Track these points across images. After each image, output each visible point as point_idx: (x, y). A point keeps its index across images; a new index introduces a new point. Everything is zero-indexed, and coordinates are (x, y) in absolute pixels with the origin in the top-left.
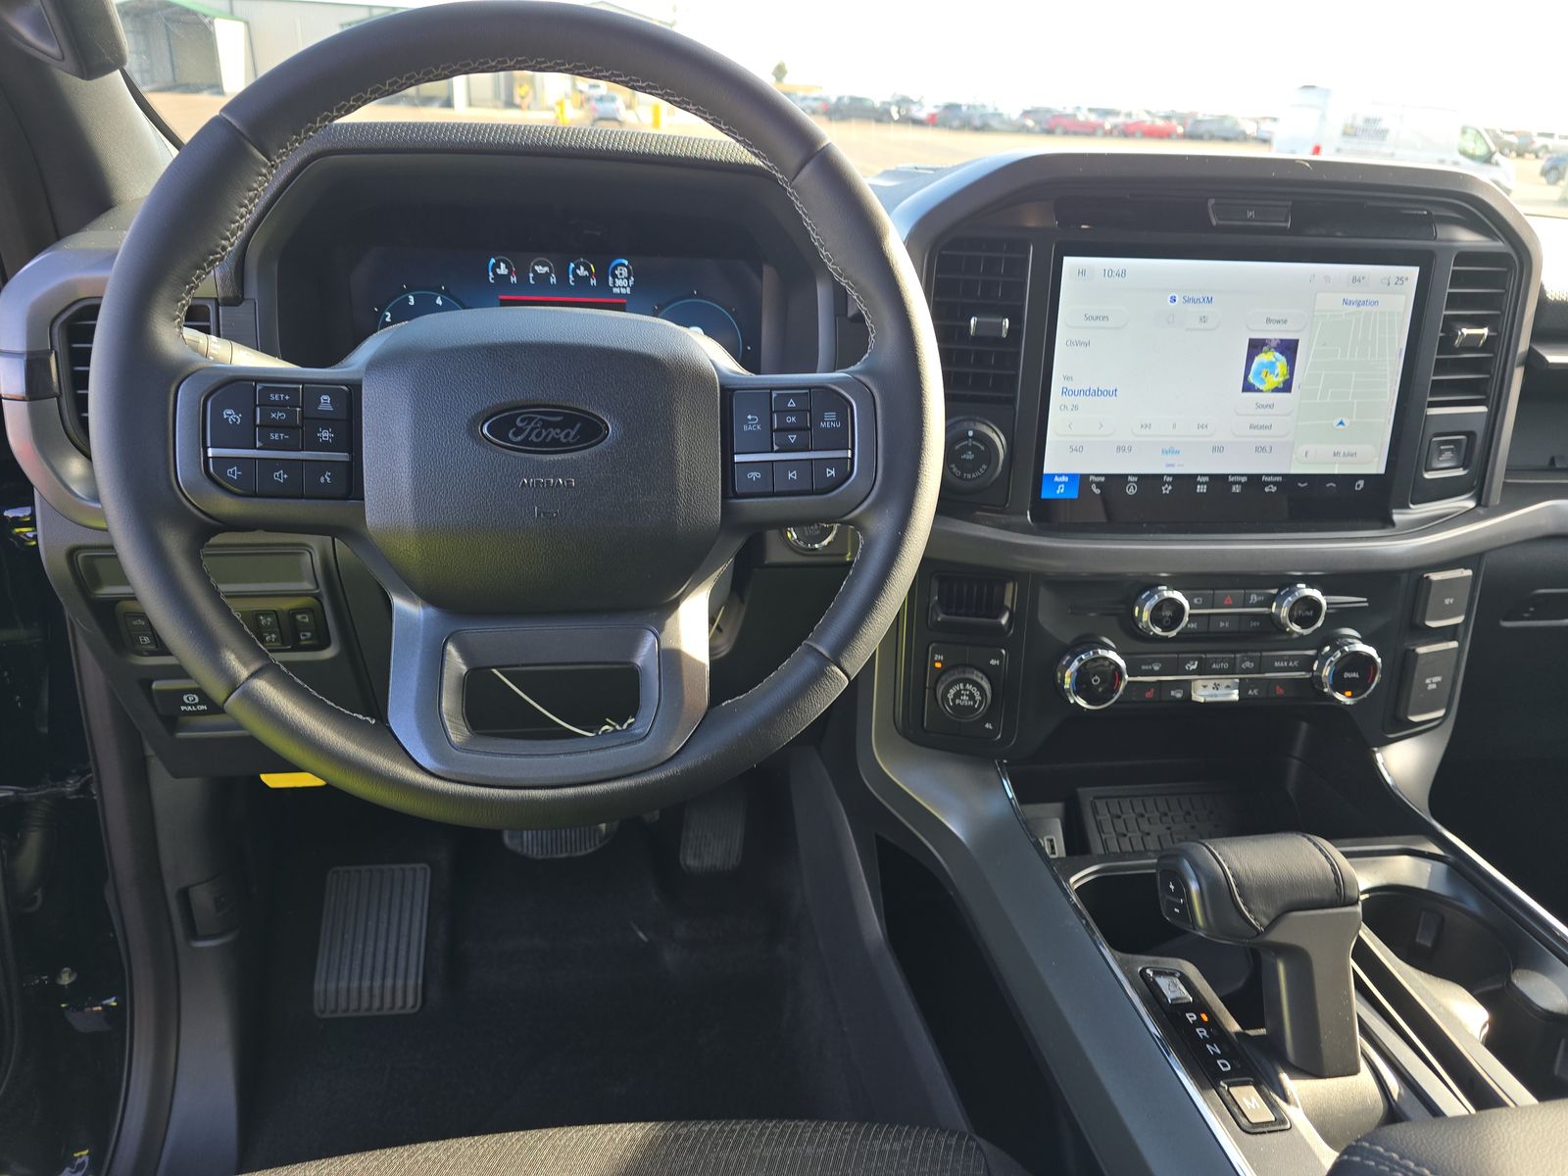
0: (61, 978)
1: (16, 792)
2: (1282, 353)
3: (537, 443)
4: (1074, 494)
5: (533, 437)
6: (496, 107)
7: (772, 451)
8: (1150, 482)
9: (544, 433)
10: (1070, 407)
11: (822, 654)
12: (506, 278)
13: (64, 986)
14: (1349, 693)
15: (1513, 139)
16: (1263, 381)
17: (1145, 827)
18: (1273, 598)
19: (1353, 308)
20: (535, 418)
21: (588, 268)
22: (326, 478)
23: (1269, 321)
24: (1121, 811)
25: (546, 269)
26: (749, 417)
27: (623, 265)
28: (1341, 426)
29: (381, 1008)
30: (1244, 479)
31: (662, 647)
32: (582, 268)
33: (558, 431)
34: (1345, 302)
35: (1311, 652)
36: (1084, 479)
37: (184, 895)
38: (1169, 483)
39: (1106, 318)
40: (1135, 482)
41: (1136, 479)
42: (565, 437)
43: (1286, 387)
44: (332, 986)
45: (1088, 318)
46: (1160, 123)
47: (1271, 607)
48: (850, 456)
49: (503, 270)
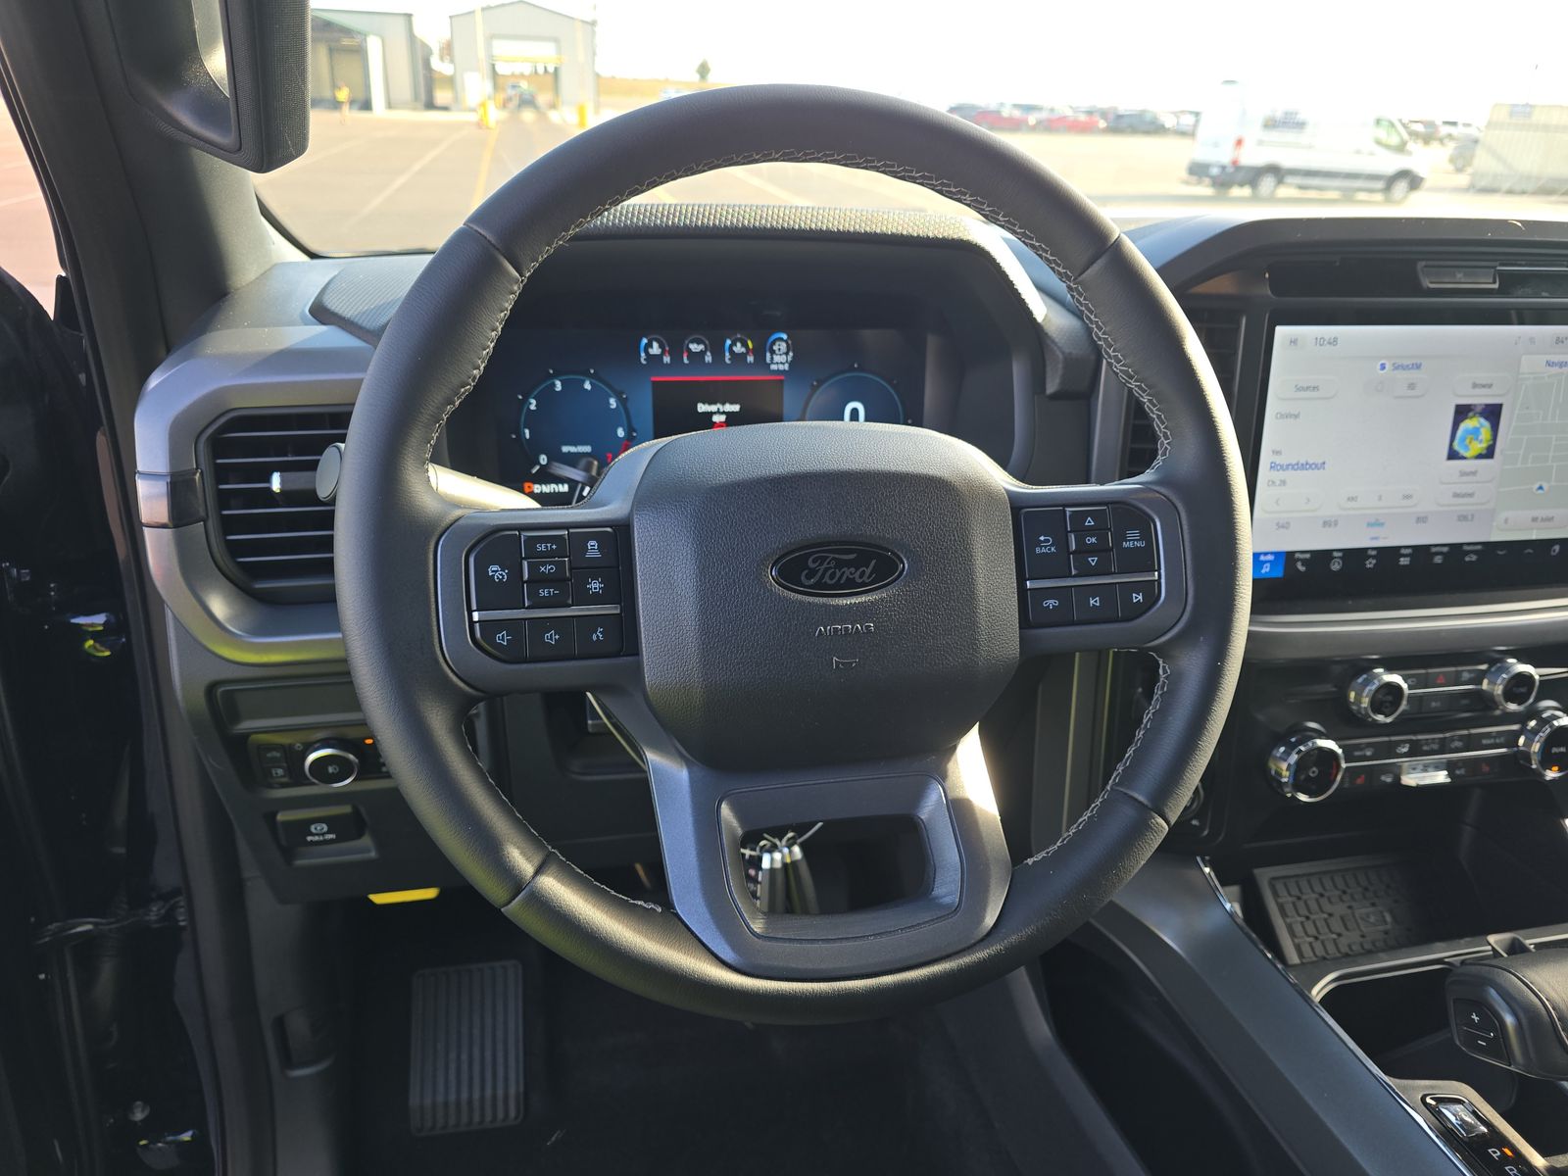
0: (134, 1113)
1: (96, 924)
2: (1487, 418)
3: (830, 585)
4: (1279, 573)
5: (827, 579)
6: (415, 109)
7: (1070, 576)
8: (1354, 556)
9: (838, 574)
10: (1278, 482)
11: (1140, 802)
12: (659, 357)
13: (136, 1123)
14: (1556, 768)
15: (1420, 128)
16: (1467, 448)
17: (1328, 907)
18: (1482, 675)
19: (1555, 370)
20: (828, 557)
21: (745, 344)
22: (598, 635)
23: (1475, 386)
24: (1300, 890)
25: (701, 347)
26: (1042, 538)
27: (781, 339)
28: (1540, 491)
29: (482, 1122)
30: (1445, 549)
31: (949, 798)
32: (739, 345)
33: (853, 570)
34: (1549, 364)
35: (1515, 727)
36: (1290, 556)
37: (280, 1023)
38: (1373, 557)
39: (1315, 388)
40: (1340, 557)
41: (1340, 554)
42: (861, 577)
43: (1489, 453)
44: (428, 1101)
45: (1299, 389)
46: (1082, 118)
47: (1481, 684)
48: (1156, 578)
49: (655, 349)
